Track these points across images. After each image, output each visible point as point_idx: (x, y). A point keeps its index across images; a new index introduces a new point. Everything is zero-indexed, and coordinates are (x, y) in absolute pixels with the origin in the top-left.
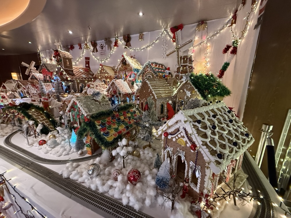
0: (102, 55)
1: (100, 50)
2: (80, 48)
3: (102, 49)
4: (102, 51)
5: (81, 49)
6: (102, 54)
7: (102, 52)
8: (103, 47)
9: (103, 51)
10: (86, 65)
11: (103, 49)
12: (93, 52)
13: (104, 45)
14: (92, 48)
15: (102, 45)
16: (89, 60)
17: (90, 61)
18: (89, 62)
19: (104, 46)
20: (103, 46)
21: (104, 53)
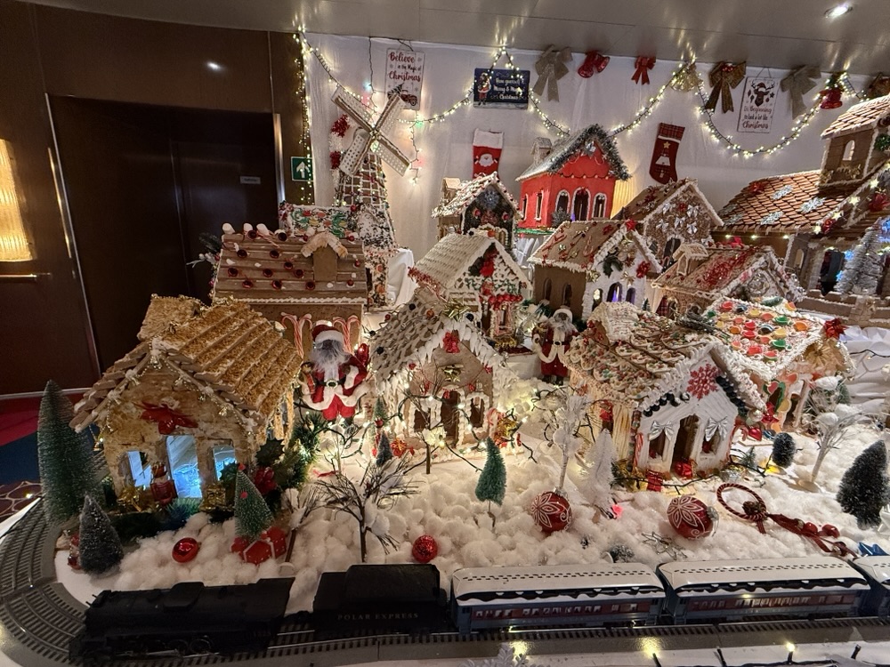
0: (752, 129)
1: (748, 105)
2: (635, 78)
3: (759, 102)
4: (752, 113)
5: (646, 80)
6: (751, 122)
7: (751, 118)
8: (765, 97)
9: (762, 114)
10: (656, 157)
11: (761, 107)
12: (710, 105)
13: (771, 91)
14: (706, 90)
15: (762, 85)
16: (679, 137)
17: (684, 144)
18: (675, 147)
19: (772, 95)
20: (766, 94)
21: (761, 122)
